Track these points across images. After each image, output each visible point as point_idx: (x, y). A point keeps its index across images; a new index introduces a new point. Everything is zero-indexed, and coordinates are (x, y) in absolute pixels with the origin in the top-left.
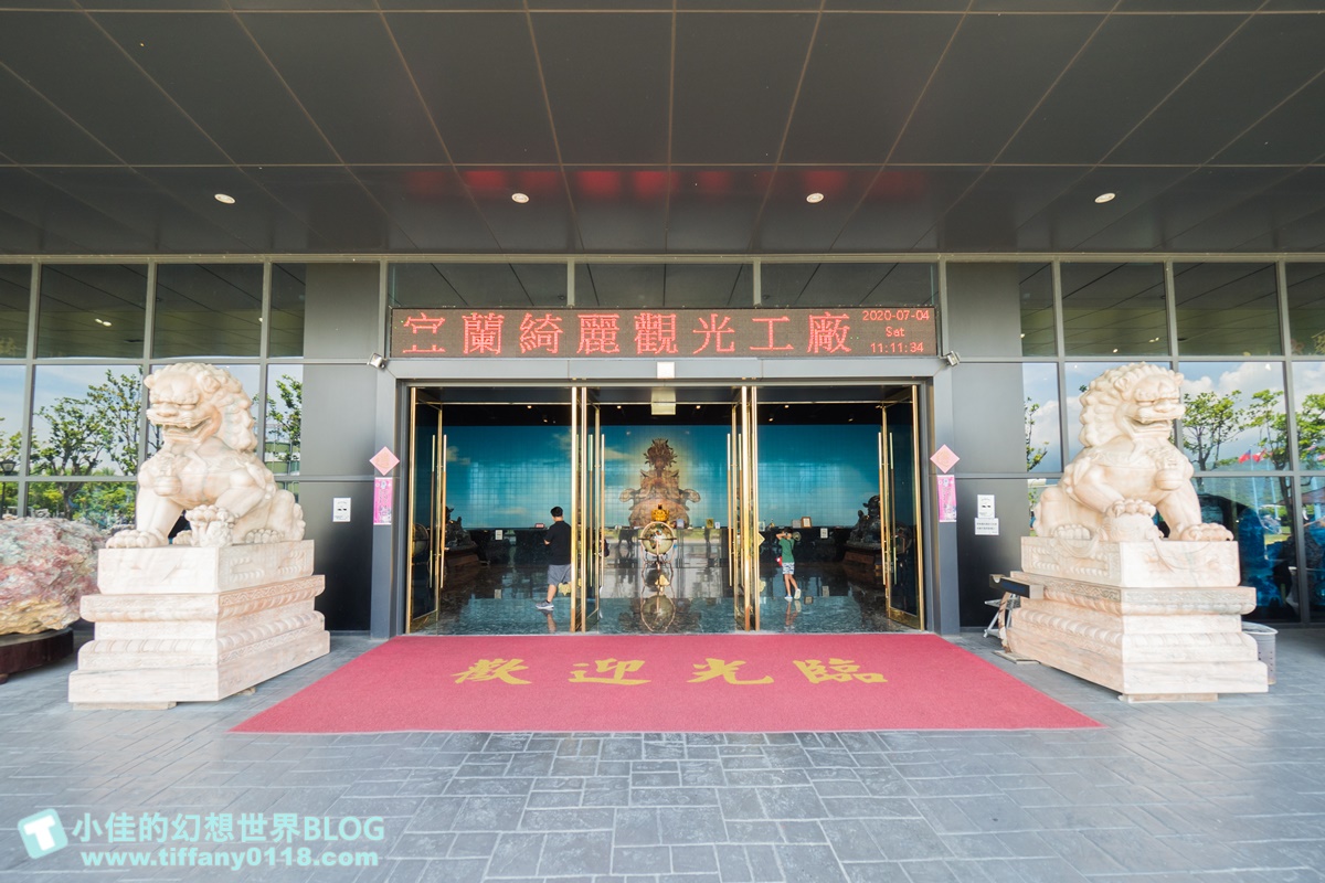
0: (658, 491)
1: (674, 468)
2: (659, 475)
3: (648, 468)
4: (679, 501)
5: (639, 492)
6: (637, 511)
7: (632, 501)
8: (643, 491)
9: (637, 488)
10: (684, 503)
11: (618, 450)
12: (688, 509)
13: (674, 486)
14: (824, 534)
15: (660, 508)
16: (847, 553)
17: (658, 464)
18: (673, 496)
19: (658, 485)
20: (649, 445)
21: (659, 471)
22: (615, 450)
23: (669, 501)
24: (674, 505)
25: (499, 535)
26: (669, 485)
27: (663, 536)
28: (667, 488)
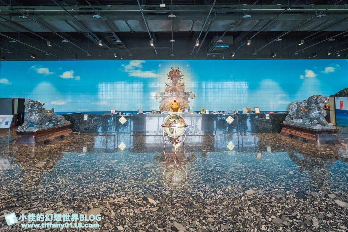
0: (174, 93)
1: (182, 81)
2: (175, 85)
3: (169, 82)
4: (184, 98)
5: (164, 93)
6: (163, 103)
7: (161, 98)
8: (166, 93)
9: (164, 91)
10: (187, 99)
11: (154, 73)
12: (189, 102)
13: (182, 90)
14: (267, 117)
15: (175, 101)
16: (283, 128)
17: (174, 79)
18: (182, 96)
19: (174, 90)
20: (170, 70)
21: (175, 83)
22: (153, 72)
23: (180, 98)
24: (182, 100)
25: (86, 117)
26: (179, 90)
27: (179, 125)
28: (178, 92)
